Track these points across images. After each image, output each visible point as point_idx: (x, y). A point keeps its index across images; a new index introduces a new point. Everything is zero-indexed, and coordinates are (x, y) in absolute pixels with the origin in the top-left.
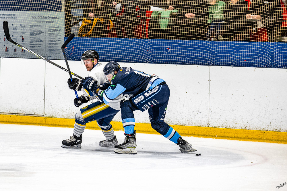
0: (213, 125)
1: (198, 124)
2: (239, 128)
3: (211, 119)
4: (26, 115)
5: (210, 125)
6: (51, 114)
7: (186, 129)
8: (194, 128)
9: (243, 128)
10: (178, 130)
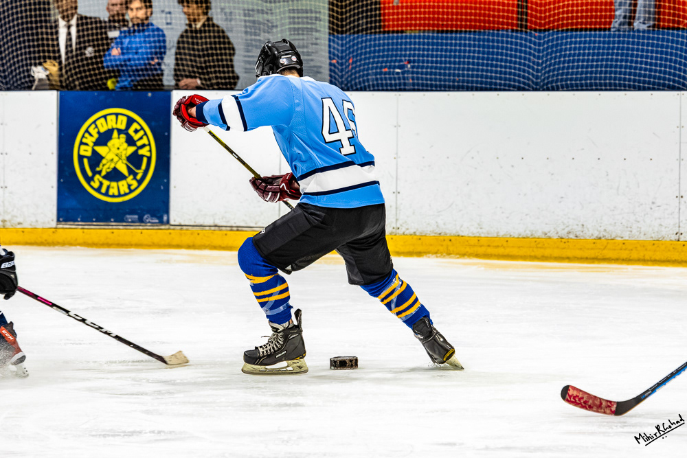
1: (653, 235)
3: (684, 222)
4: (235, 229)
5: (681, 236)
7: (624, 247)
8: (643, 245)
10: (604, 251)
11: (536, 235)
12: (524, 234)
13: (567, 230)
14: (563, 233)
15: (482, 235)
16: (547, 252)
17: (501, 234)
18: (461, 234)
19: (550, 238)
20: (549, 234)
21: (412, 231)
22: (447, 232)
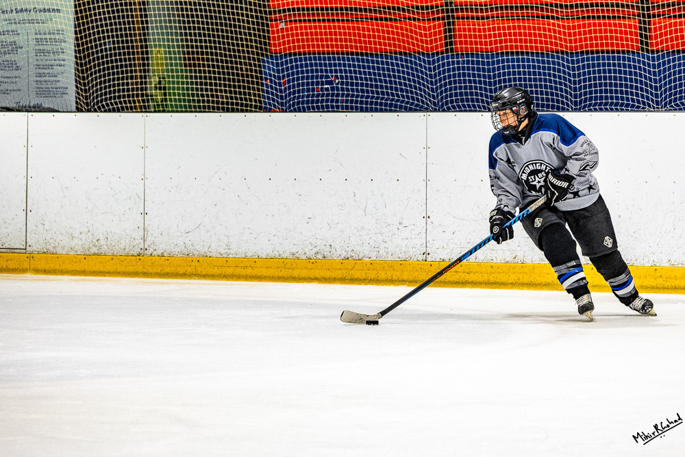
0: (436, 255)
1: (400, 255)
2: (498, 261)
3: (431, 242)
5: (428, 256)
6: (44, 246)
7: (372, 267)
8: (391, 265)
9: (508, 259)
10: (352, 272)
11: (284, 256)
12: (272, 255)
13: (315, 250)
14: (311, 254)
15: (231, 256)
16: (296, 273)
17: (249, 255)
18: (209, 254)
19: (298, 258)
20: (297, 255)
21: (160, 252)
22: (196, 252)
